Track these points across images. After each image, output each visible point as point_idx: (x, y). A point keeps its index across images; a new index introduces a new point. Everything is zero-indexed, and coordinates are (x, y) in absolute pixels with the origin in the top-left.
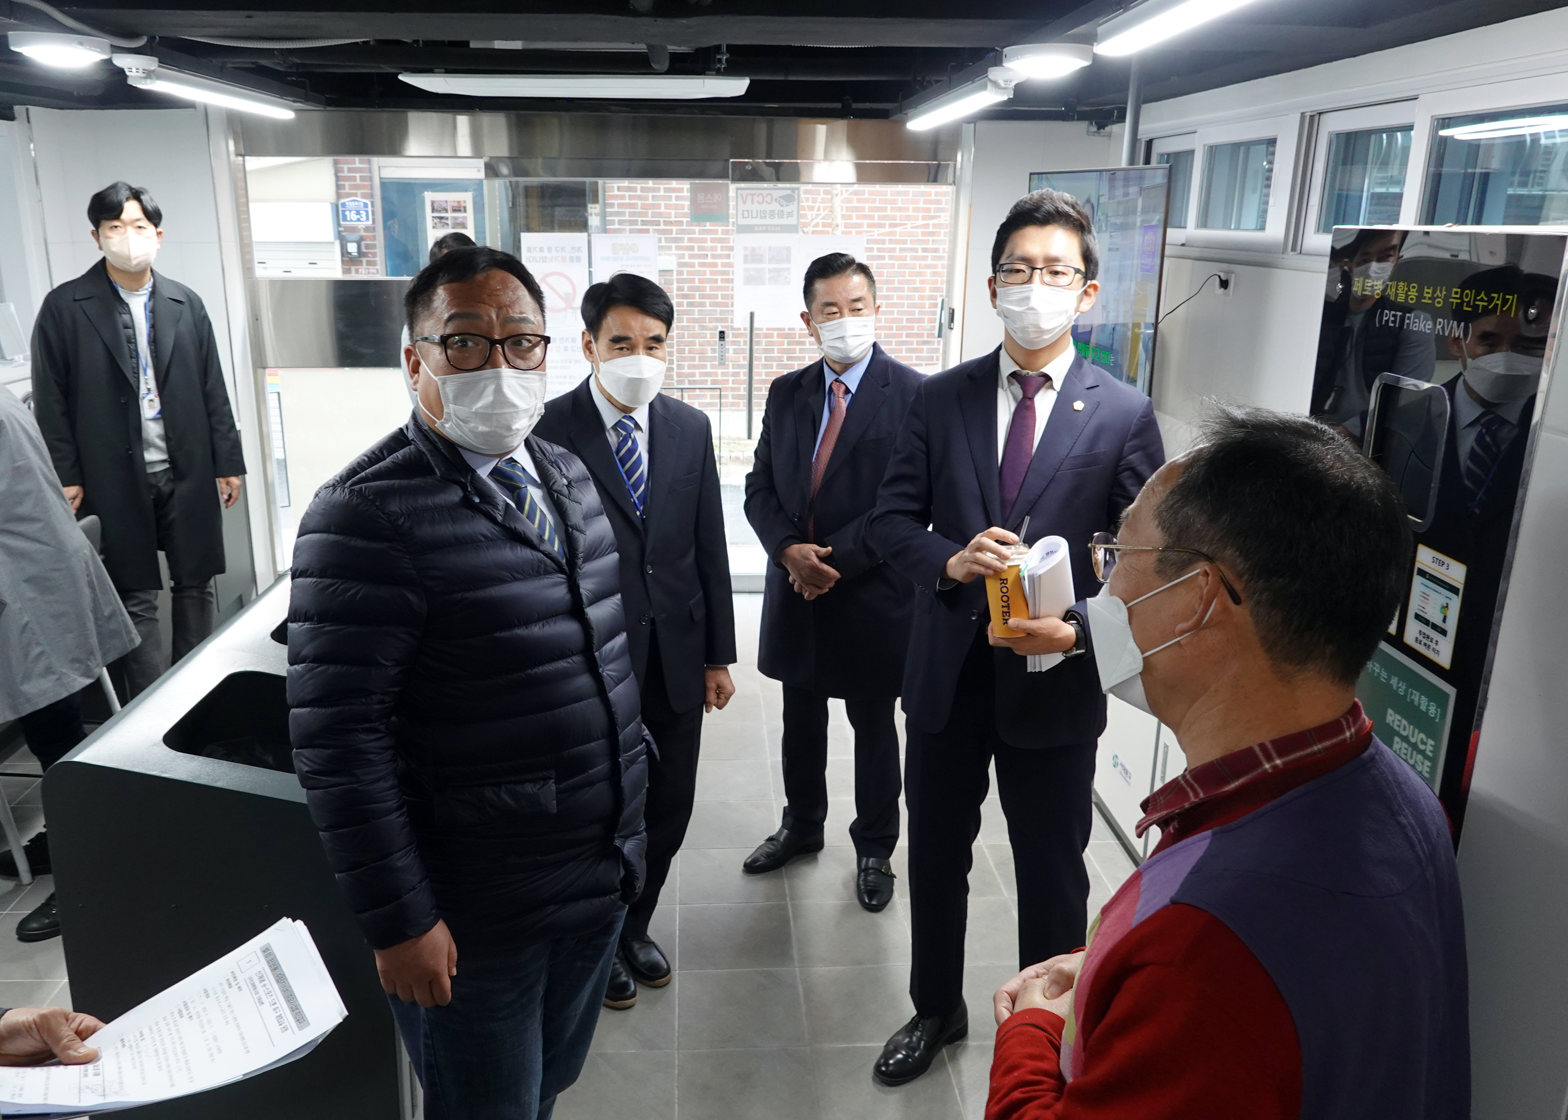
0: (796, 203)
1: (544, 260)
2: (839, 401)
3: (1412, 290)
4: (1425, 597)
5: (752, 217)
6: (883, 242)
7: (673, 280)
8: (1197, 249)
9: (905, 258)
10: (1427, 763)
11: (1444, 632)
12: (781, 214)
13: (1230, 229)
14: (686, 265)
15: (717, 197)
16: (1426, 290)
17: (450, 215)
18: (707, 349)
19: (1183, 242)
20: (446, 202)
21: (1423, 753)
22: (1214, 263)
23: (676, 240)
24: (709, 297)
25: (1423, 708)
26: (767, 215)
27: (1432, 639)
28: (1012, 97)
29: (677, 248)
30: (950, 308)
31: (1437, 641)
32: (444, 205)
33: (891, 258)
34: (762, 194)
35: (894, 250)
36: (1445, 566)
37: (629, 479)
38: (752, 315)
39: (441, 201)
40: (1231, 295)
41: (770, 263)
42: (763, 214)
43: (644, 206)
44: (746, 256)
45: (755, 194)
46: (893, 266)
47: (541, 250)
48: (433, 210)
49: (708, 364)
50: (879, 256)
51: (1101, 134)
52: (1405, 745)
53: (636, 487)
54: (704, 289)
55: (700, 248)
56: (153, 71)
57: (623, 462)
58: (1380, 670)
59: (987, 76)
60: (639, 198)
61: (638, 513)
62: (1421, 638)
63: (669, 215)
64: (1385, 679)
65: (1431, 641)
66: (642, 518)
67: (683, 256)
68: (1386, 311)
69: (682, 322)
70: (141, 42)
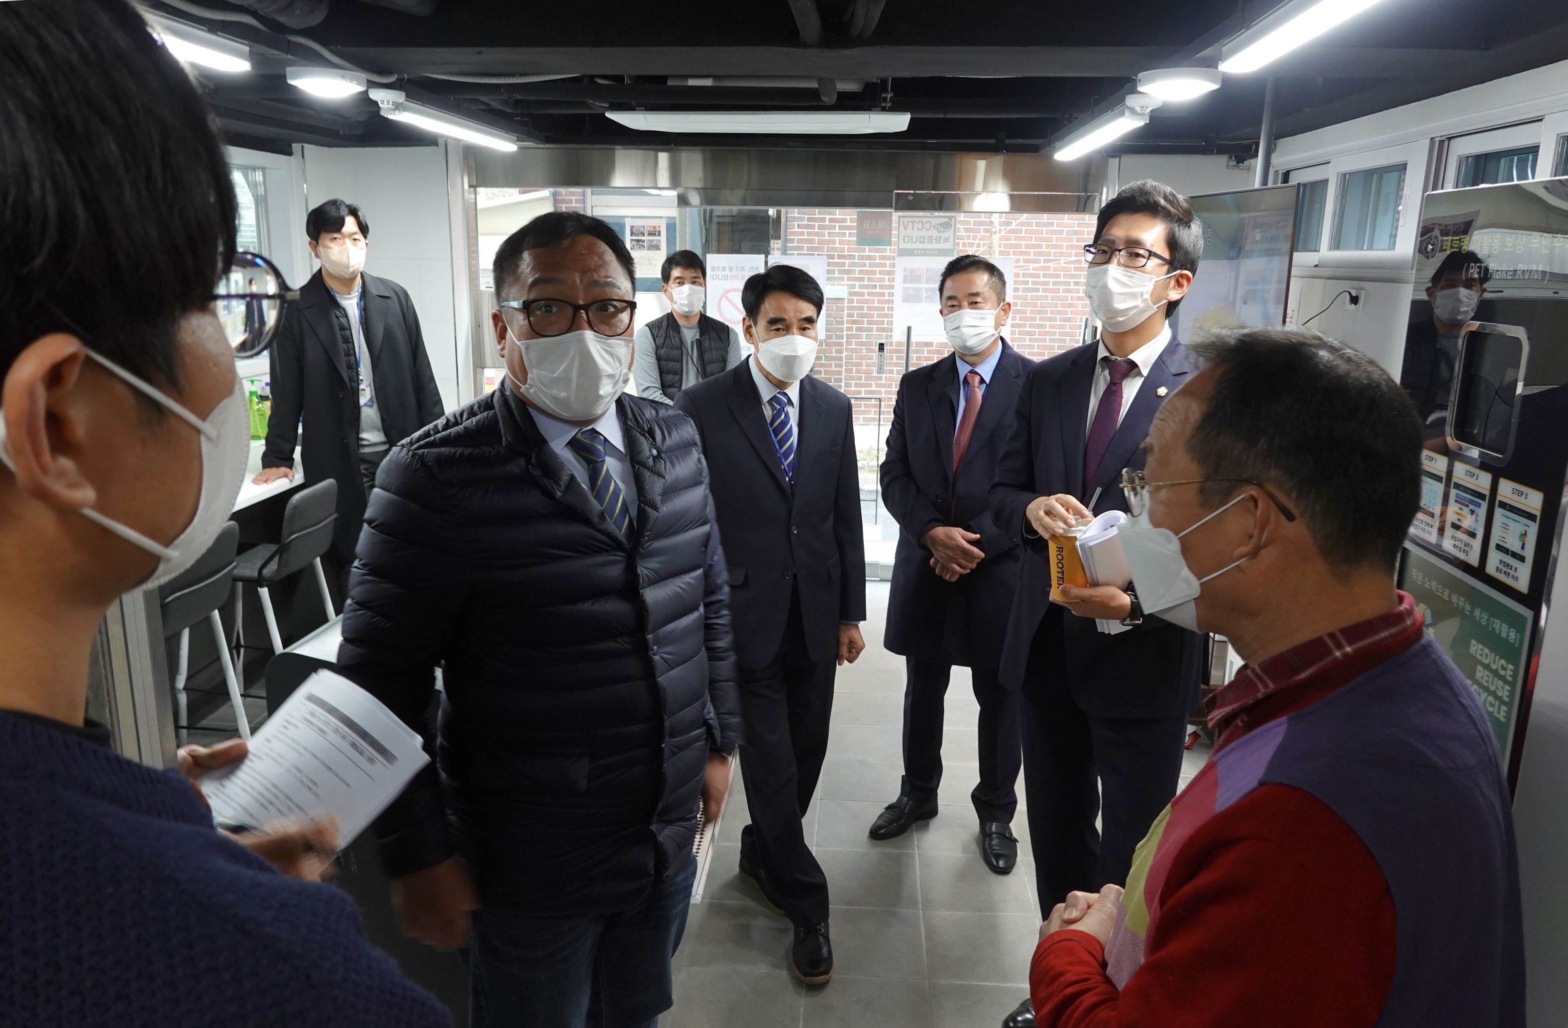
0: (952, 230)
1: (726, 278)
2: (974, 390)
3: (1495, 241)
4: (1505, 527)
5: (912, 242)
6: (1038, 276)
7: (844, 307)
8: (1330, 269)
9: (1058, 291)
10: (1507, 687)
11: (1522, 559)
12: (938, 240)
13: (1363, 249)
14: (856, 294)
15: (881, 224)
16: (1508, 240)
17: (646, 238)
18: (873, 370)
19: (1317, 264)
20: (644, 227)
21: (1502, 678)
22: (1346, 281)
23: (848, 272)
24: (876, 323)
25: (1504, 635)
26: (926, 241)
27: (1512, 566)
28: (1148, 122)
29: (849, 279)
30: (1093, 326)
31: (1516, 568)
32: (641, 229)
33: (1044, 290)
34: (922, 222)
35: (1047, 283)
36: (1524, 496)
37: (781, 447)
38: (909, 329)
39: (639, 226)
40: (1361, 309)
41: (927, 283)
42: (922, 240)
43: (820, 242)
44: (905, 276)
45: (915, 222)
46: (1046, 298)
47: (724, 269)
48: (632, 234)
49: (873, 383)
50: (1034, 288)
51: (1241, 168)
52: (1487, 673)
53: (786, 455)
54: (872, 316)
55: (869, 280)
56: (401, 104)
57: (777, 432)
58: (1465, 604)
59: (1125, 104)
60: (817, 234)
61: (787, 479)
62: (1501, 567)
63: (843, 250)
64: (1469, 611)
65: (1511, 569)
66: (791, 484)
67: (854, 286)
68: (1472, 264)
69: (852, 345)
70: (392, 79)
